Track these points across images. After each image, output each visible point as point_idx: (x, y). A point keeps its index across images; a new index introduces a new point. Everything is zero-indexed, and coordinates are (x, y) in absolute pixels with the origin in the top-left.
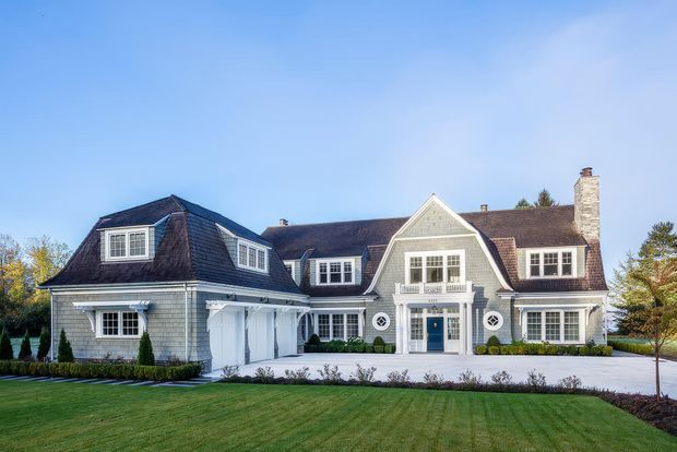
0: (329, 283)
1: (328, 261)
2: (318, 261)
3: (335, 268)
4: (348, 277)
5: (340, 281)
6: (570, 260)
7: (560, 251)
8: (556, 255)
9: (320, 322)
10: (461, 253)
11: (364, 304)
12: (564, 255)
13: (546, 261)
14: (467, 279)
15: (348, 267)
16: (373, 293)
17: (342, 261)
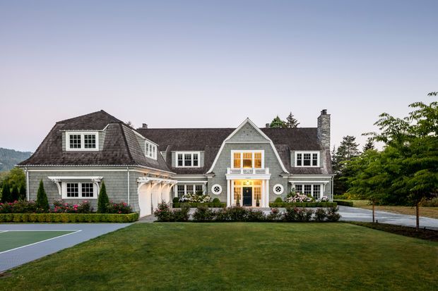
0: (184, 166)
1: (184, 153)
2: (177, 153)
3: (188, 157)
4: (196, 163)
5: (190, 165)
6: (316, 158)
7: (312, 153)
8: (310, 155)
9: (178, 189)
10: (262, 152)
11: (207, 179)
12: (314, 155)
13: (305, 158)
14: (265, 167)
15: (196, 157)
16: (212, 173)
17: (192, 153)
